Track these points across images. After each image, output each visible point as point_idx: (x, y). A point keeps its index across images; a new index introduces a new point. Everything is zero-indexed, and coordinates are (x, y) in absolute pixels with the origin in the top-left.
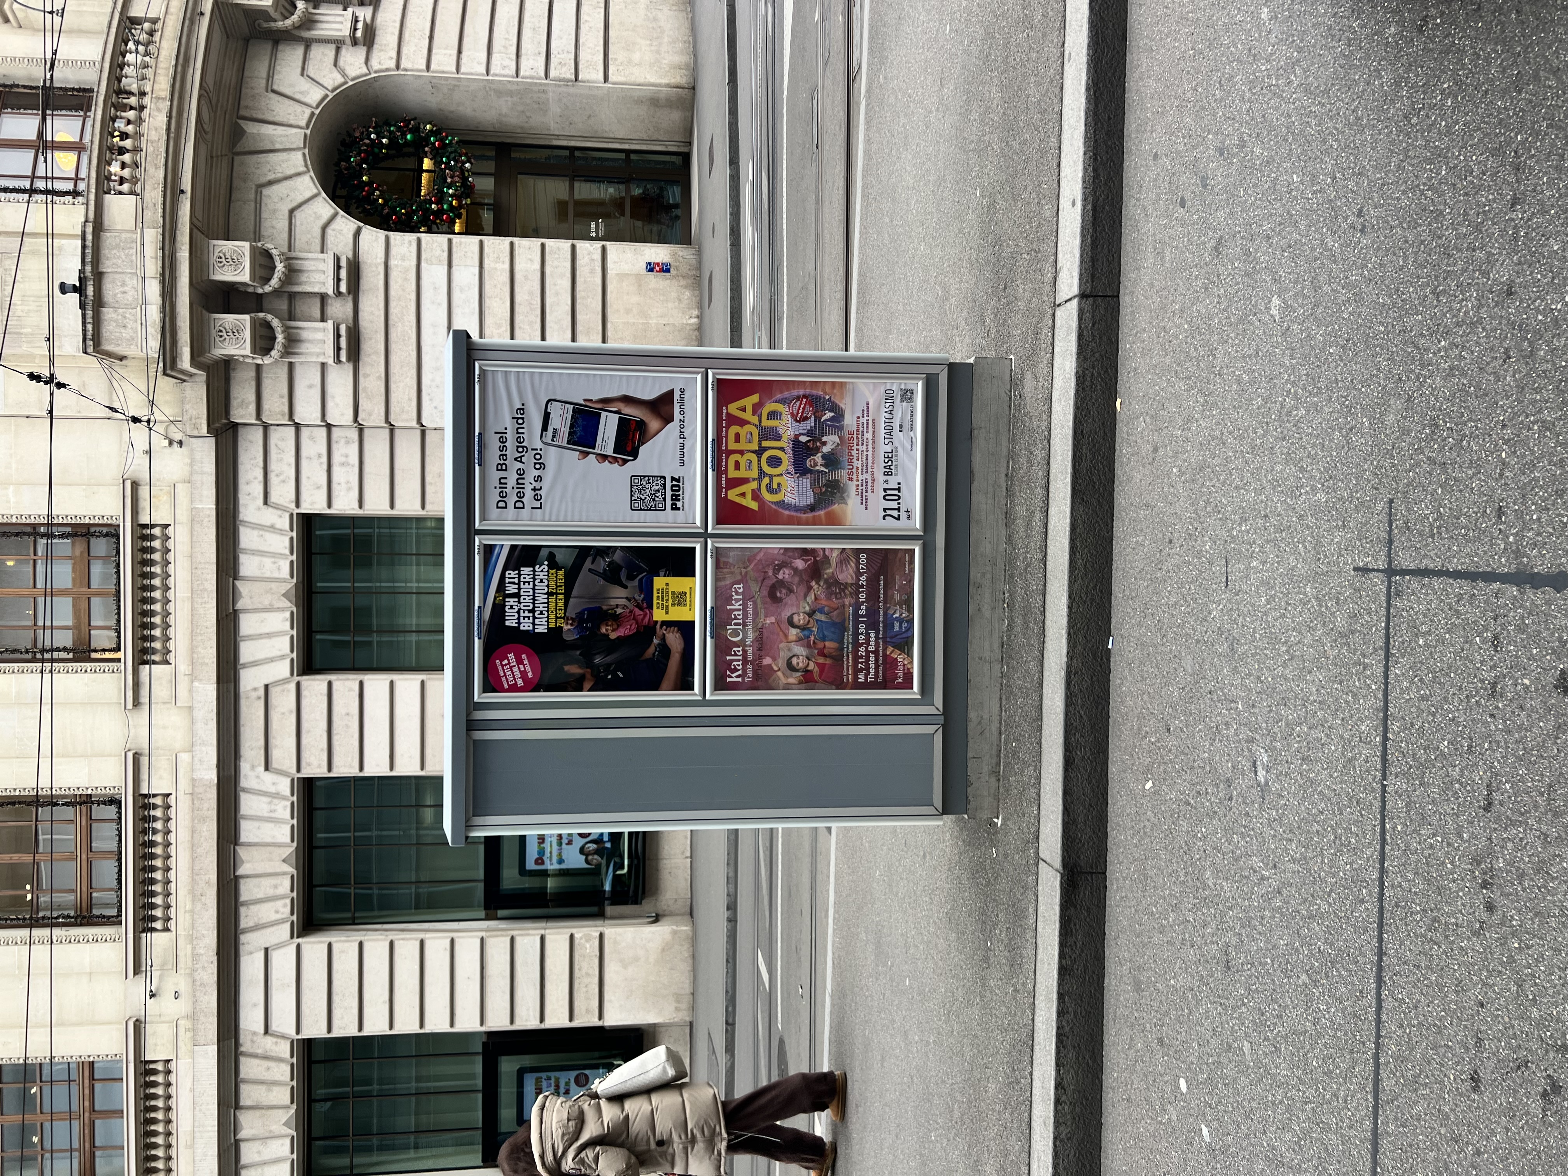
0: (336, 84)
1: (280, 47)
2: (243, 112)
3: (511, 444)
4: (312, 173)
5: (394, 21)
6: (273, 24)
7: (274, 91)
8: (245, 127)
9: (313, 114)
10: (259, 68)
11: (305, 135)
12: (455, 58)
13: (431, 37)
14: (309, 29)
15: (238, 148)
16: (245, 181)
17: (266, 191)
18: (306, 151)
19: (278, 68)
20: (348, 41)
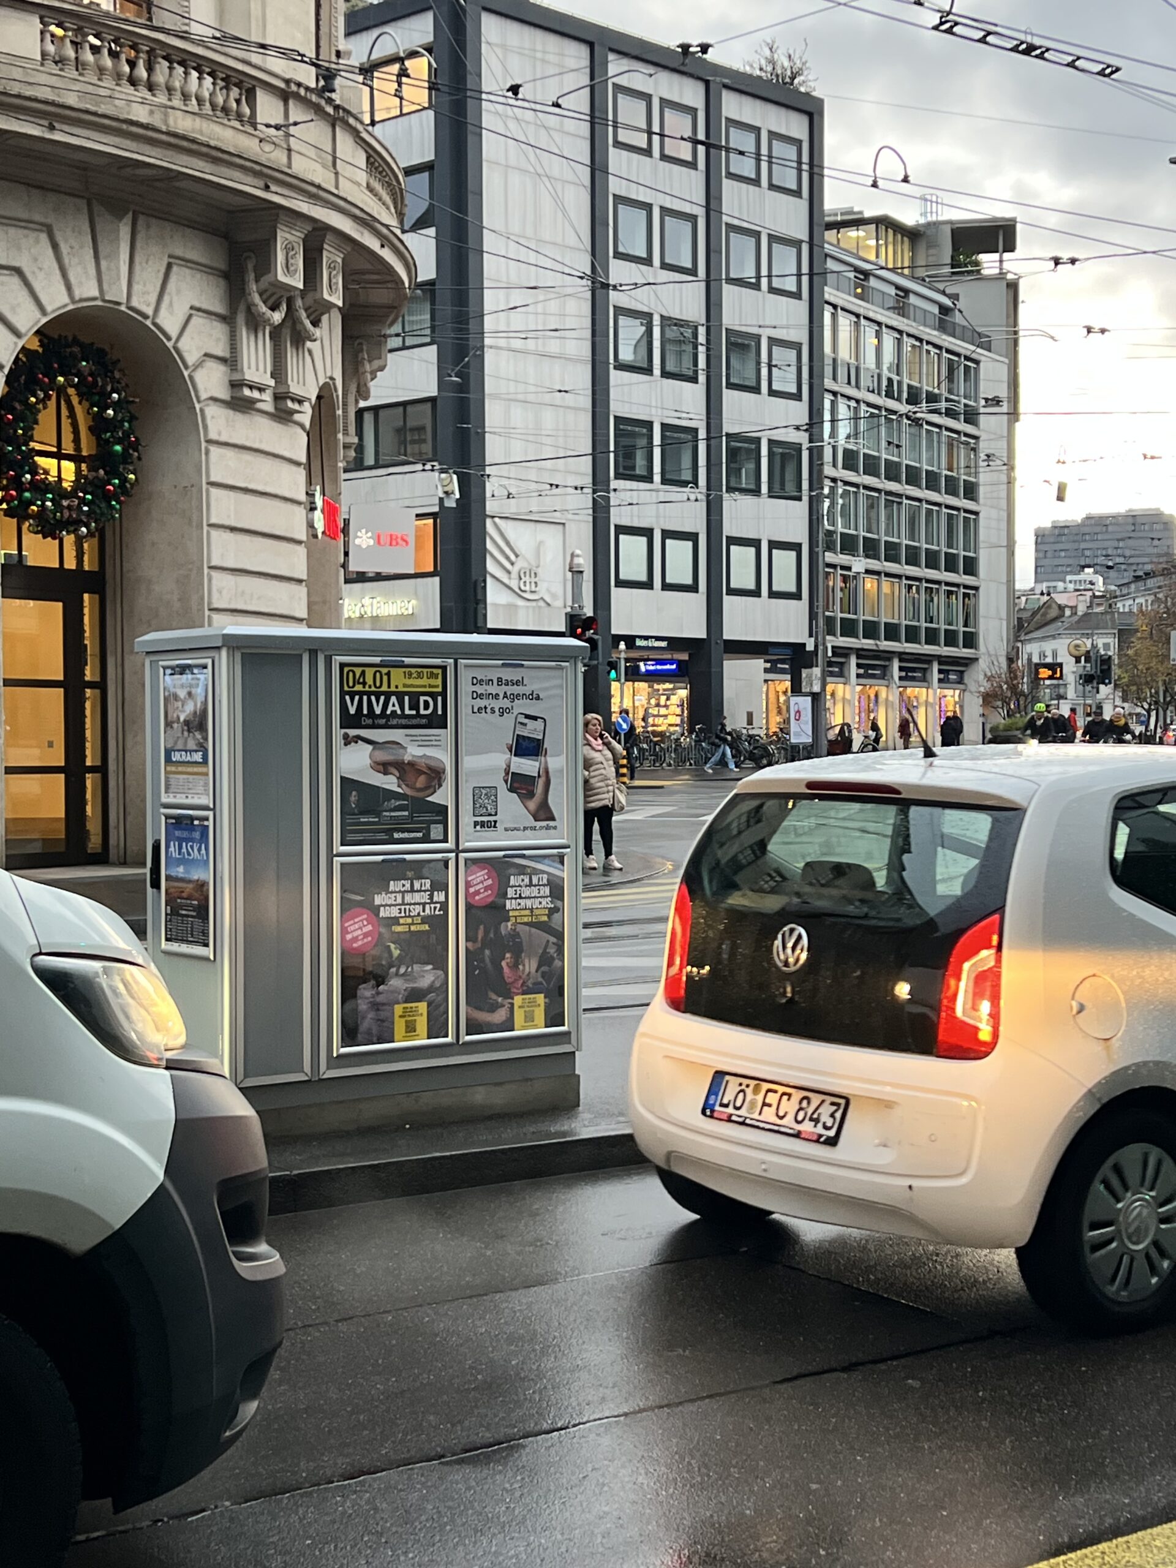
0: (186, 355)
1: (222, 282)
2: (141, 221)
3: (516, 689)
4: (71, 307)
5: (261, 441)
6: (252, 276)
7: (169, 266)
8: (125, 220)
9: (146, 317)
10: (193, 249)
11: (119, 304)
12: (227, 523)
13: (246, 490)
14: (247, 324)
15: (97, 208)
16: (54, 210)
17: (44, 237)
18: (99, 303)
19: (198, 275)
20: (236, 377)
